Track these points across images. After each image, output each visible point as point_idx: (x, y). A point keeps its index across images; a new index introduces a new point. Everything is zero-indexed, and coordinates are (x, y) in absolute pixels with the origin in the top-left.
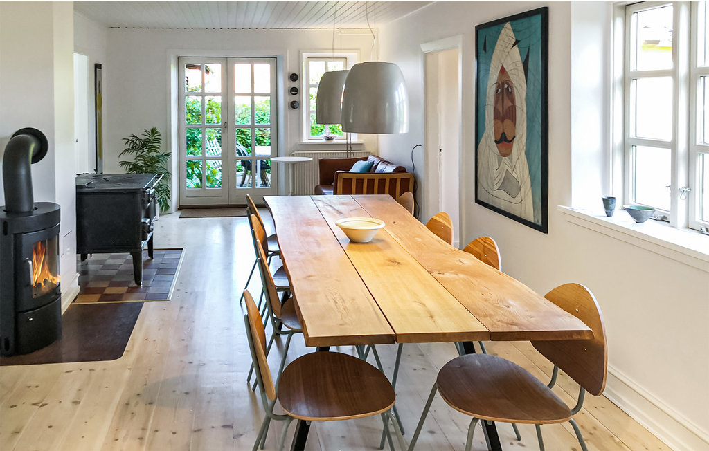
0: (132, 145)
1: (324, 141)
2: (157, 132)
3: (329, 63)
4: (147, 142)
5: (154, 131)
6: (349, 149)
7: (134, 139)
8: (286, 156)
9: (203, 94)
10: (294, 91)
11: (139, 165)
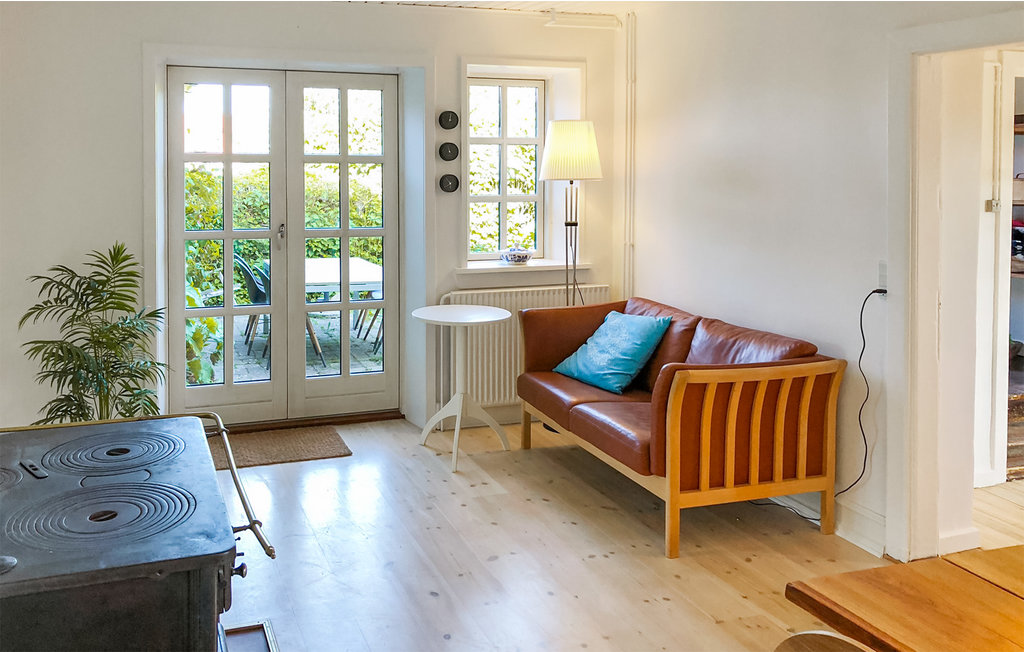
0: (55, 292)
1: (504, 265)
2: (127, 258)
3: (510, 90)
4: (103, 283)
5: (117, 255)
6: (571, 281)
7: (65, 278)
8: (428, 304)
9: (228, 158)
10: (448, 152)
11: (78, 344)
